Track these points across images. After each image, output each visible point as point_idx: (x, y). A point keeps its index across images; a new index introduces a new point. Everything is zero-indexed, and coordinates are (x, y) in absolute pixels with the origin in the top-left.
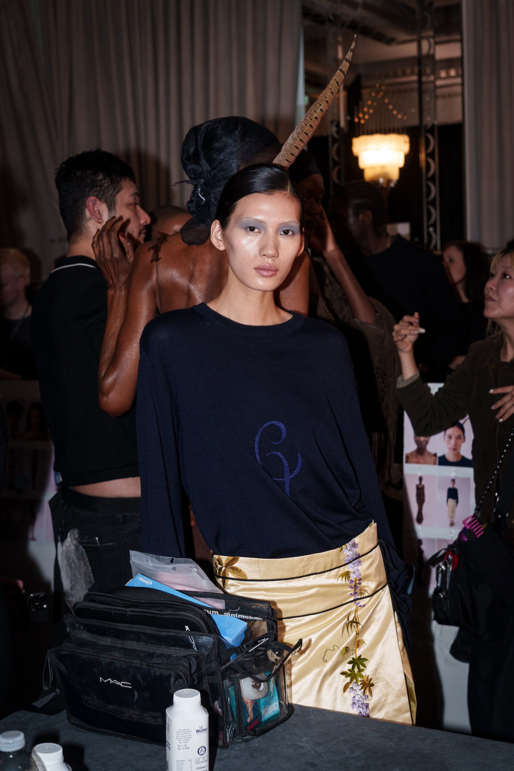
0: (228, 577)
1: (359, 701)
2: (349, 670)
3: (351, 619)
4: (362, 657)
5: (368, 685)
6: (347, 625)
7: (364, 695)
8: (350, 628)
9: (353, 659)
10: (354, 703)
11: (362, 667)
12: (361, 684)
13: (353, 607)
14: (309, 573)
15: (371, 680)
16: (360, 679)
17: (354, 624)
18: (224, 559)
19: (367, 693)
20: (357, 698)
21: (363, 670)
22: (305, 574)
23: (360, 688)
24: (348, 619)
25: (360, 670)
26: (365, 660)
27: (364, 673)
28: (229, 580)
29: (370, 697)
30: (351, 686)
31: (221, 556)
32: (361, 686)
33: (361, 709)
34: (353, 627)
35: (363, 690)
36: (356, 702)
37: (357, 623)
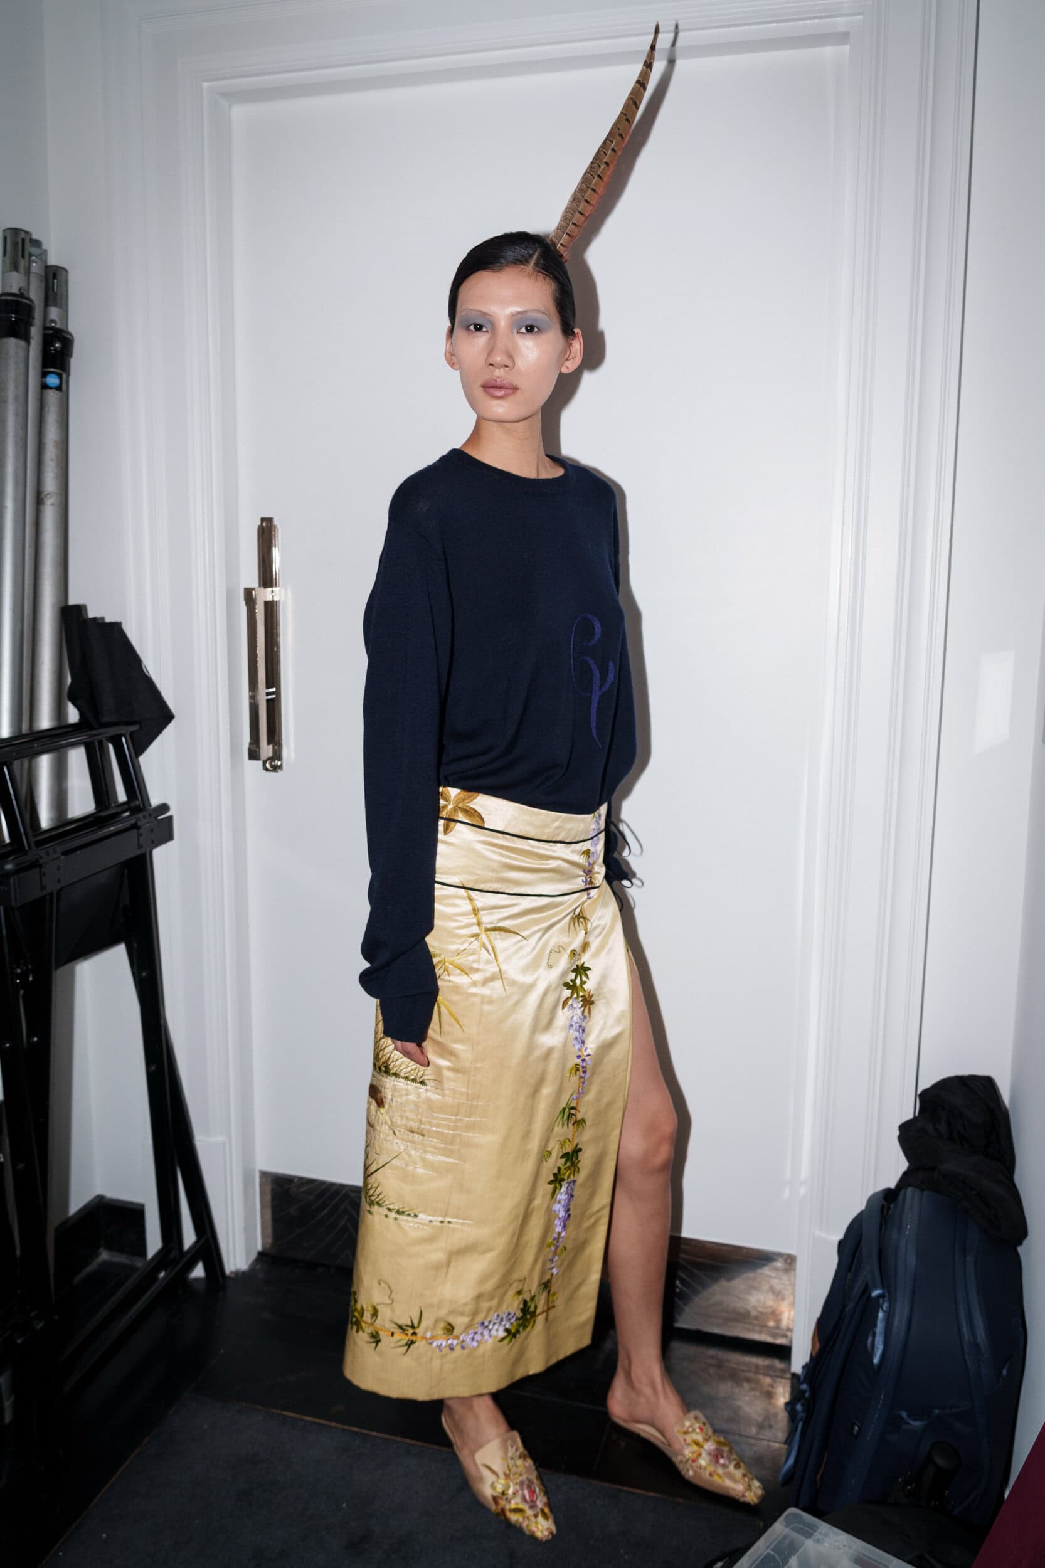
0: (456, 818)
1: (577, 1023)
2: (571, 980)
3: (577, 912)
4: (585, 965)
5: (588, 1002)
6: (573, 919)
7: (583, 1015)
8: (576, 924)
9: (577, 966)
10: (572, 1025)
11: (584, 979)
12: (582, 1001)
13: (584, 896)
14: (558, 840)
15: (592, 995)
16: (581, 994)
17: (581, 920)
18: (453, 792)
19: (586, 1014)
20: (575, 1019)
21: (585, 982)
22: (554, 840)
23: (580, 1006)
24: (574, 913)
25: (583, 983)
26: (589, 969)
27: (585, 986)
28: (458, 824)
29: (588, 1019)
30: (570, 1002)
31: (450, 789)
32: (582, 1003)
33: (578, 1033)
34: (580, 923)
35: (582, 1009)
36: (573, 1023)
37: (585, 918)
